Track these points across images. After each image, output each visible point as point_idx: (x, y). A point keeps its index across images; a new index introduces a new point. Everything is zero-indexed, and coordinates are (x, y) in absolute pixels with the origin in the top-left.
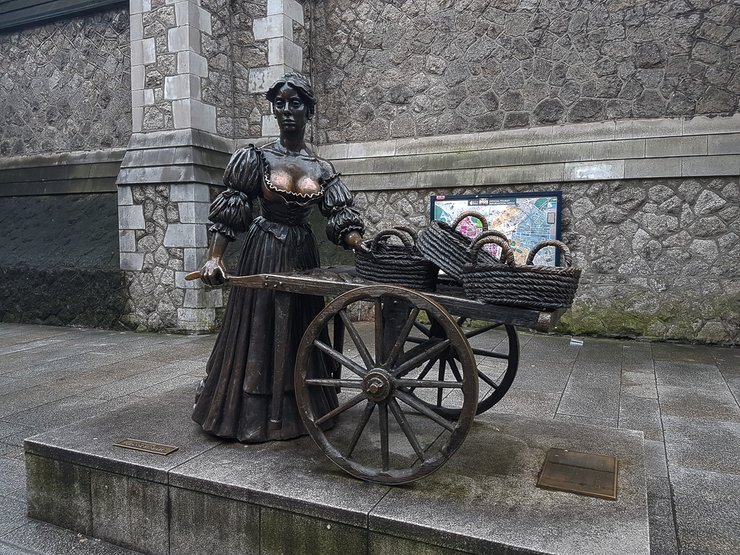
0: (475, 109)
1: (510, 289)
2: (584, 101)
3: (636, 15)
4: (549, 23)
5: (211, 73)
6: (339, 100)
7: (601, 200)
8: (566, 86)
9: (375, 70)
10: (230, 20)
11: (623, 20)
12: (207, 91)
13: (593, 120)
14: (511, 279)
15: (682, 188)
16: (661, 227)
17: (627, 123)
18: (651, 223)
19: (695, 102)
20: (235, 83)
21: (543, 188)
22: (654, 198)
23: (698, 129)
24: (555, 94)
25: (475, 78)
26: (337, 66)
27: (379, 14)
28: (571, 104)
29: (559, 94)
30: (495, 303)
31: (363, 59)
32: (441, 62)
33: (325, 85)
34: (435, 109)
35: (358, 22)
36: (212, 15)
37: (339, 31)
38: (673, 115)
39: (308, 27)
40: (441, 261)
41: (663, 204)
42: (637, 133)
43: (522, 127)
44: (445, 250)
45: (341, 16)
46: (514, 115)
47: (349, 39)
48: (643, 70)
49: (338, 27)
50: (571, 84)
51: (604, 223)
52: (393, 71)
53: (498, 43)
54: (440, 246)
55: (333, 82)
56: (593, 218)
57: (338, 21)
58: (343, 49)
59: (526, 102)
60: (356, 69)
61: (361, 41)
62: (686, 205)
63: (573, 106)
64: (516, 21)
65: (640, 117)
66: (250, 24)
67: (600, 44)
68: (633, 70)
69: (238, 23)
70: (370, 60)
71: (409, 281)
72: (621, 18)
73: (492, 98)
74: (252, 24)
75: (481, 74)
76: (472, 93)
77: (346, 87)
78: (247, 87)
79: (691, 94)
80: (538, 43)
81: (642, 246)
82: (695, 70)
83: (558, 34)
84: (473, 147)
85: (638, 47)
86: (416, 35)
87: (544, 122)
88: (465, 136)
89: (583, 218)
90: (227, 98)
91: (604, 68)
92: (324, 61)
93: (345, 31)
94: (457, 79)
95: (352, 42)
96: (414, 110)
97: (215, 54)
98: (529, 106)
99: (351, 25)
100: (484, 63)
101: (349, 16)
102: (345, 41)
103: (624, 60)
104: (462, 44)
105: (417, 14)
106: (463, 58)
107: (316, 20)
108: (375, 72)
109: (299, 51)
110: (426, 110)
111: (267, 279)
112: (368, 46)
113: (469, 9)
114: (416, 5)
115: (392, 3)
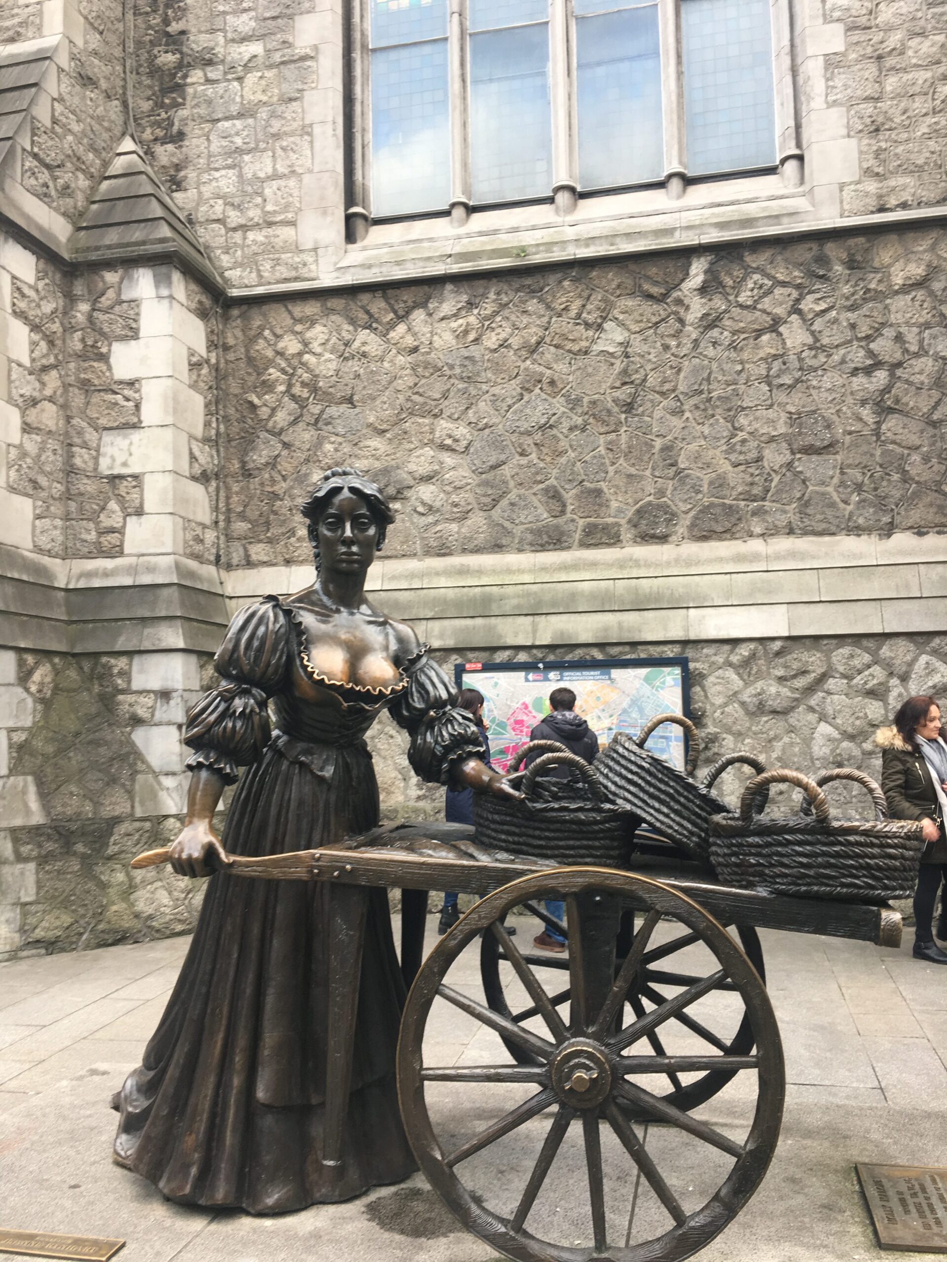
0: (526, 512)
1: (825, 867)
2: (712, 505)
3: (788, 368)
4: (646, 375)
5: (26, 436)
6: (270, 490)
7: (753, 672)
8: (680, 480)
9: (340, 439)
10: (64, 341)
11: (767, 376)
12: (18, 471)
13: (728, 536)
14: (824, 849)
15: (885, 651)
16: (857, 718)
17: (783, 544)
18: (840, 711)
19: (892, 510)
20: (70, 456)
21: (655, 651)
22: (841, 669)
23: (901, 553)
24: (661, 493)
25: (524, 461)
26: (267, 431)
27: (346, 345)
28: (690, 509)
29: (668, 492)
30: (797, 896)
31: (317, 421)
32: (462, 431)
33: (243, 463)
34: (455, 510)
35: (306, 357)
36: (32, 331)
37: (271, 370)
38: (857, 530)
39: (213, 361)
40: (652, 811)
41: (858, 680)
42: (802, 559)
43: (609, 545)
44: (659, 790)
45: (275, 344)
46: (595, 526)
47: (290, 386)
48: (805, 457)
49: (270, 363)
50: (688, 476)
51: (763, 713)
52: (376, 443)
53: (559, 405)
54: (648, 782)
55: (259, 457)
56: (743, 704)
57: (270, 353)
58: (279, 401)
59: (614, 505)
60: (304, 436)
61: (315, 390)
62: (894, 681)
63: (693, 513)
64: (590, 370)
65: (806, 533)
66: (104, 350)
67: (732, 413)
68: (789, 457)
69: (79, 346)
70: (329, 423)
71: (594, 852)
72: (764, 372)
73: (554, 495)
74: (110, 350)
75: (534, 456)
76: (521, 484)
77: (285, 466)
78: (97, 464)
79: (885, 498)
80: (629, 407)
81: (828, 751)
82: (889, 459)
83: (662, 394)
84: (527, 578)
85: (794, 419)
86: (416, 384)
87: (646, 538)
88: (512, 559)
89: (726, 705)
90: (55, 484)
91: (741, 453)
92: (242, 420)
93: (283, 371)
94: (493, 461)
95: (297, 390)
96: (415, 511)
97: (34, 402)
98: (620, 511)
99: (295, 362)
100: (538, 437)
101: (291, 345)
102: (282, 388)
103: (772, 439)
104: (498, 403)
105: (415, 350)
106: (500, 426)
107: (226, 348)
108: (340, 444)
109: (197, 402)
110: (438, 511)
111: (318, 859)
112: (328, 399)
113: (509, 347)
114: (415, 334)
115: (369, 327)
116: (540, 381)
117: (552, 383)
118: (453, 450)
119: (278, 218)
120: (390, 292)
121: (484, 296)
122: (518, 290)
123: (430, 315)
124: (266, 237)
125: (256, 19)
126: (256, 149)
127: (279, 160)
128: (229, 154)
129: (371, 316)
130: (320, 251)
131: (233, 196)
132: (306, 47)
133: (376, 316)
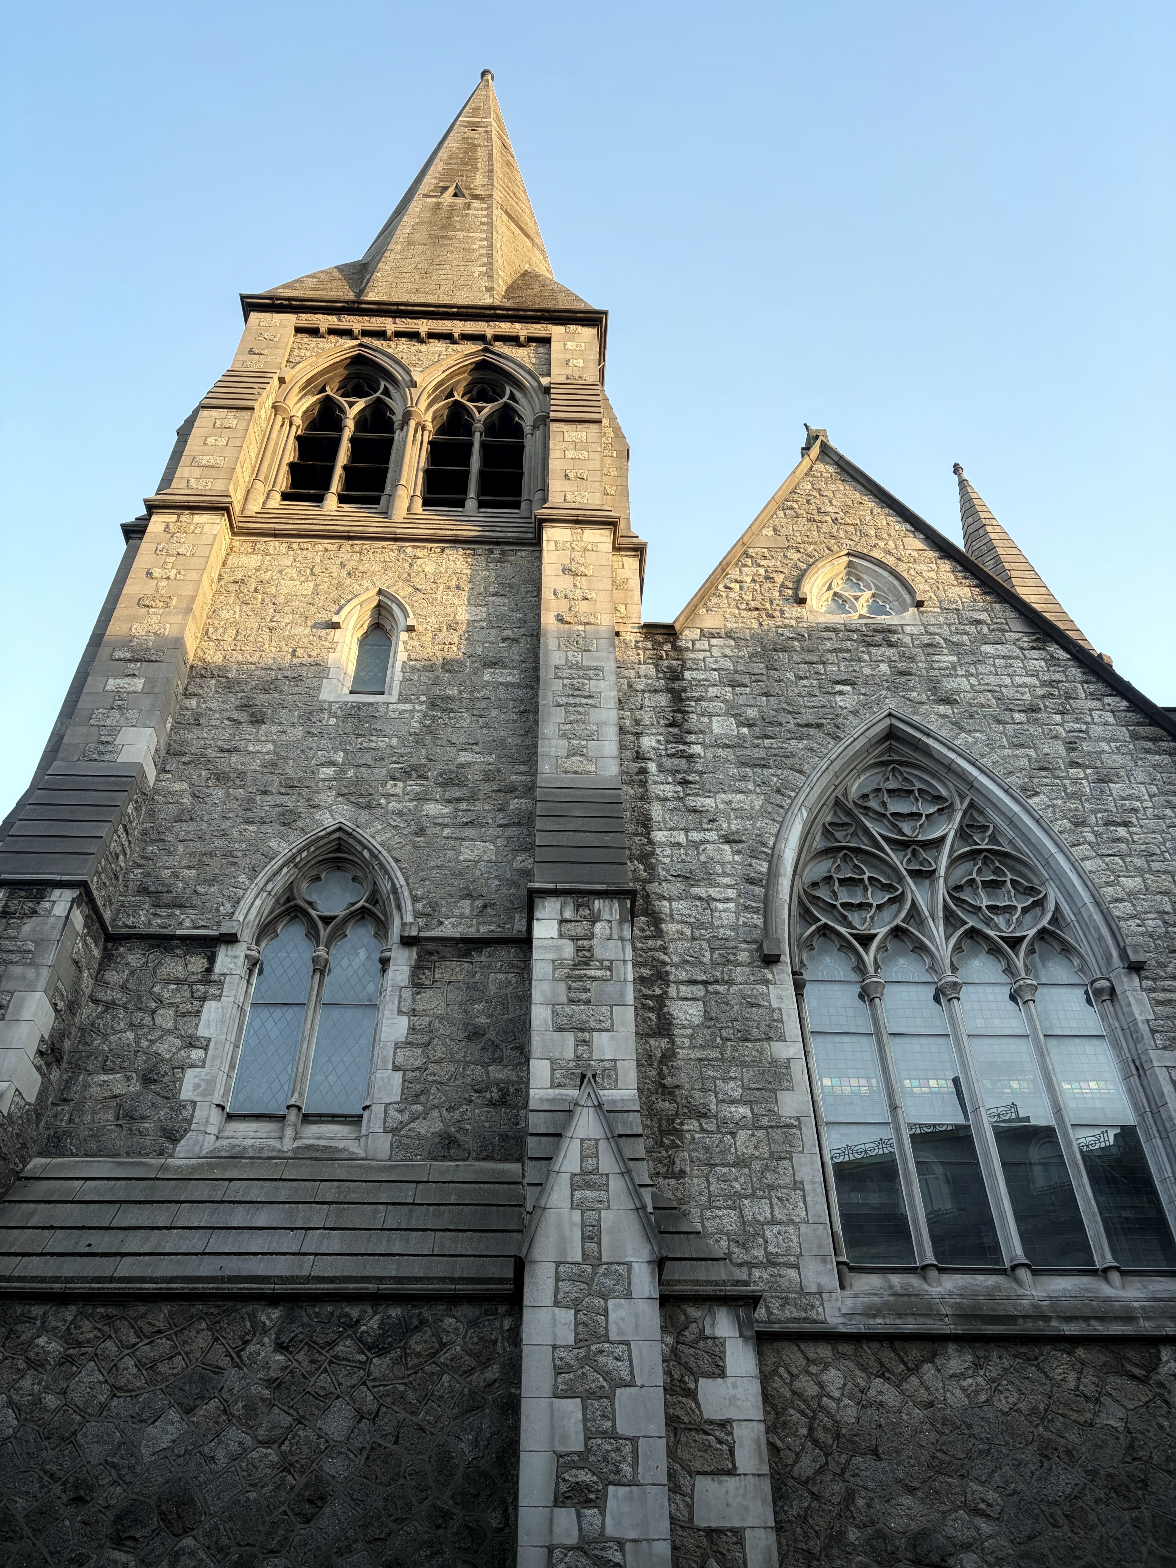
4: (1151, 1453)
6: (804, 1547)
9: (870, 1494)
25: (1058, 1533)
27: (862, 1392)
31: (843, 1471)
32: (991, 1496)
35: (825, 1399)
45: (791, 1383)
47: (812, 1430)
52: (907, 1500)
53: (1079, 1475)
58: (802, 1445)
60: (832, 1487)
61: (837, 1436)
64: (1099, 1442)
66: (692, 1386)
70: (856, 1475)
74: (697, 1387)
75: (1067, 1528)
77: (819, 1522)
78: (692, 1513)
80: (1143, 1484)
86: (938, 1441)
93: (803, 1413)
94: (1028, 1530)
95: (820, 1435)
99: (814, 1404)
100: (1066, 1508)
101: (808, 1386)
102: (804, 1432)
104: (1021, 1468)
105: (931, 1404)
106: (1028, 1493)
108: (871, 1499)
112: (853, 1448)
113: (1018, 1411)
114: (927, 1389)
115: (882, 1376)
116: (1056, 1449)
117: (1069, 1452)
118: (988, 1516)
119: (781, 1261)
120: (898, 1345)
121: (987, 1358)
122: (1016, 1356)
123: (939, 1371)
124: (772, 1276)
125: (743, 1087)
126: (753, 1196)
127: (776, 1209)
128: (730, 1197)
129: (882, 1365)
130: (825, 1295)
131: (735, 1234)
132: (790, 1118)
133: (888, 1365)
